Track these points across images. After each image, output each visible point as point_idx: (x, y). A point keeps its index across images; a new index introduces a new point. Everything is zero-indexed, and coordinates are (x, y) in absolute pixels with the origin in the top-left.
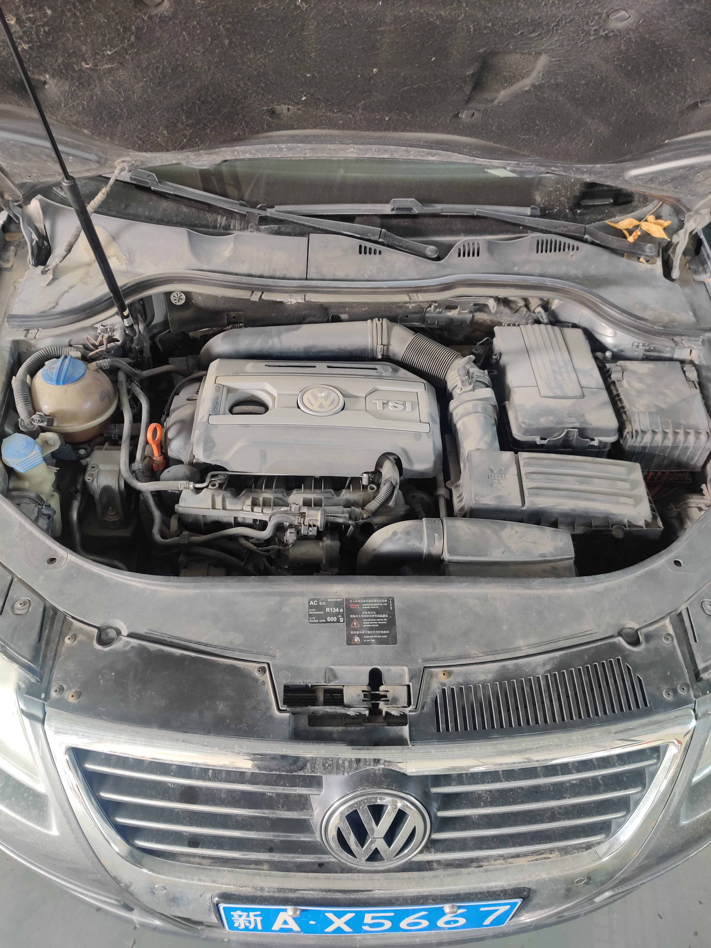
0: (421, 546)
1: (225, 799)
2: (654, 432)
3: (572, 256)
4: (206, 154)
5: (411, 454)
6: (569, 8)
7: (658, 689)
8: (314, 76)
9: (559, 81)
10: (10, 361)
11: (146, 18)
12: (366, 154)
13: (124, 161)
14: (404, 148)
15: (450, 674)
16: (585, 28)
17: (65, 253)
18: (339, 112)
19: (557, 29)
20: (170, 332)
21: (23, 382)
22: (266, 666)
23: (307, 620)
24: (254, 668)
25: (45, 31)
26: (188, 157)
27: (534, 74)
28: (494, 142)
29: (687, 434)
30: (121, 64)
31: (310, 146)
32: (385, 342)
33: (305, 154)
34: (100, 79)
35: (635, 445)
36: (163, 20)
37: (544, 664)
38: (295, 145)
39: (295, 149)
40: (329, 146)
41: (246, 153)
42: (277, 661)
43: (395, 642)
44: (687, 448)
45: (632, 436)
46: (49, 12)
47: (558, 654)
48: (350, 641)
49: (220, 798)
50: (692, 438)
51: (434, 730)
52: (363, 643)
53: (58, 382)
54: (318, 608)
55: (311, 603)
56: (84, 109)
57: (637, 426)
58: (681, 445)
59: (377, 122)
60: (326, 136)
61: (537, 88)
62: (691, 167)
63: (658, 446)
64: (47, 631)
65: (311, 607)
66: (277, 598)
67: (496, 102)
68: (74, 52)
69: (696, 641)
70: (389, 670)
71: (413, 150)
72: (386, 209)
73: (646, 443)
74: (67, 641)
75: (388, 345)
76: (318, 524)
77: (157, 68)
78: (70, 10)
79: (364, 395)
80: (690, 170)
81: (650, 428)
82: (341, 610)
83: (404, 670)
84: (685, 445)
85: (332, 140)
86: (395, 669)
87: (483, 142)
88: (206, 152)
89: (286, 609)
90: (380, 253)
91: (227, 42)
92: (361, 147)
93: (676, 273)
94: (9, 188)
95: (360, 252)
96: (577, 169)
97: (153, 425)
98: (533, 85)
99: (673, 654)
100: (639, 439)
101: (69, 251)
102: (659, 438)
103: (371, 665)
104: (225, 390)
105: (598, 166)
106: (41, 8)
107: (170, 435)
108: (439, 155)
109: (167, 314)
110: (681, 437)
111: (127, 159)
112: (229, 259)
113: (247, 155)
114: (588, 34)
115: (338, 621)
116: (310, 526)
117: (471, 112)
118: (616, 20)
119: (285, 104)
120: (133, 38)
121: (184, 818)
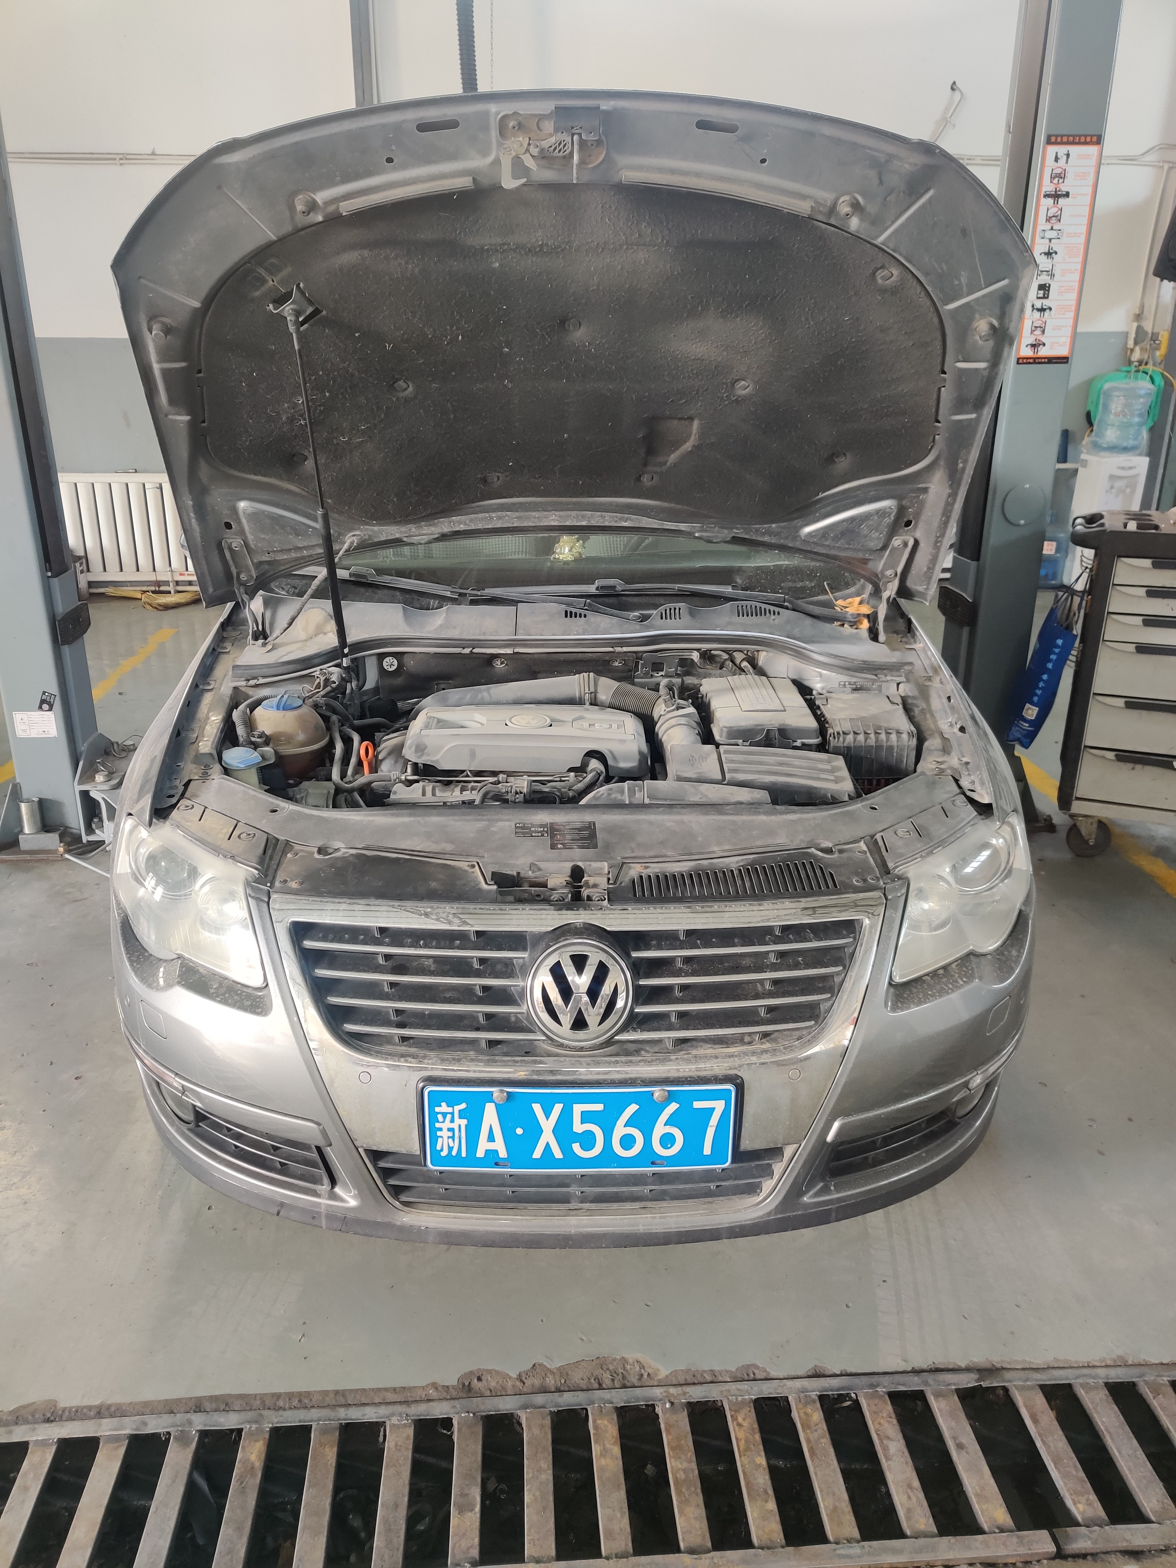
0: (623, 798)
1: (434, 971)
2: (855, 733)
3: (774, 620)
4: (426, 526)
5: (615, 753)
6: (701, 380)
7: (849, 878)
8: (518, 443)
9: (713, 441)
10: (229, 704)
11: (394, 399)
12: (566, 521)
13: (354, 535)
14: (599, 513)
15: (646, 868)
16: (719, 395)
17: (287, 626)
18: (540, 477)
19: (698, 397)
20: (379, 699)
21: (244, 713)
22: (476, 864)
23: (514, 835)
24: (464, 865)
25: (320, 411)
26: (410, 530)
27: (693, 438)
28: (675, 503)
29: (888, 733)
30: (370, 437)
31: (517, 514)
32: (592, 690)
33: (513, 523)
34: (351, 452)
35: (838, 745)
36: (407, 400)
37: (737, 862)
38: (504, 513)
39: (504, 517)
40: (533, 514)
41: (461, 524)
42: (485, 860)
43: (596, 847)
44: (891, 748)
45: (834, 738)
46: (327, 394)
47: (751, 857)
48: (553, 847)
49: (429, 971)
50: (893, 737)
51: (631, 895)
52: (565, 846)
53: (278, 709)
54: (523, 828)
55: (518, 825)
56: (332, 480)
57: (838, 729)
58: (885, 744)
59: (572, 486)
60: (530, 503)
61: (697, 448)
62: (852, 519)
63: (862, 746)
64: (270, 851)
65: (516, 827)
66: (486, 823)
67: (668, 464)
68: (336, 429)
69: (887, 851)
70: (590, 865)
71: (607, 515)
72: (592, 589)
73: (849, 743)
74: (289, 855)
75: (596, 692)
76: (525, 790)
77: (397, 440)
78: (342, 393)
79: (571, 720)
80: (852, 522)
81: (851, 729)
82: (546, 829)
83: (604, 866)
84: (889, 744)
85: (534, 507)
86: (595, 865)
87: (666, 504)
88: (427, 523)
89: (494, 829)
90: (585, 616)
91: (452, 416)
92: (561, 513)
93: (882, 637)
94: (247, 566)
95: (566, 616)
96: (757, 530)
97: (365, 743)
98: (694, 446)
99: (866, 861)
100: (841, 739)
101: (290, 624)
102: (861, 737)
103: (573, 861)
104: (435, 720)
105: (774, 526)
106: (323, 392)
107: (380, 757)
108: (630, 519)
109: (378, 681)
110: (883, 736)
111: (357, 533)
112: (441, 626)
113: (462, 526)
114: (722, 398)
115: (543, 835)
116: (517, 793)
117: (650, 476)
118: (740, 388)
119: (495, 471)
120: (382, 416)
121: (394, 996)
